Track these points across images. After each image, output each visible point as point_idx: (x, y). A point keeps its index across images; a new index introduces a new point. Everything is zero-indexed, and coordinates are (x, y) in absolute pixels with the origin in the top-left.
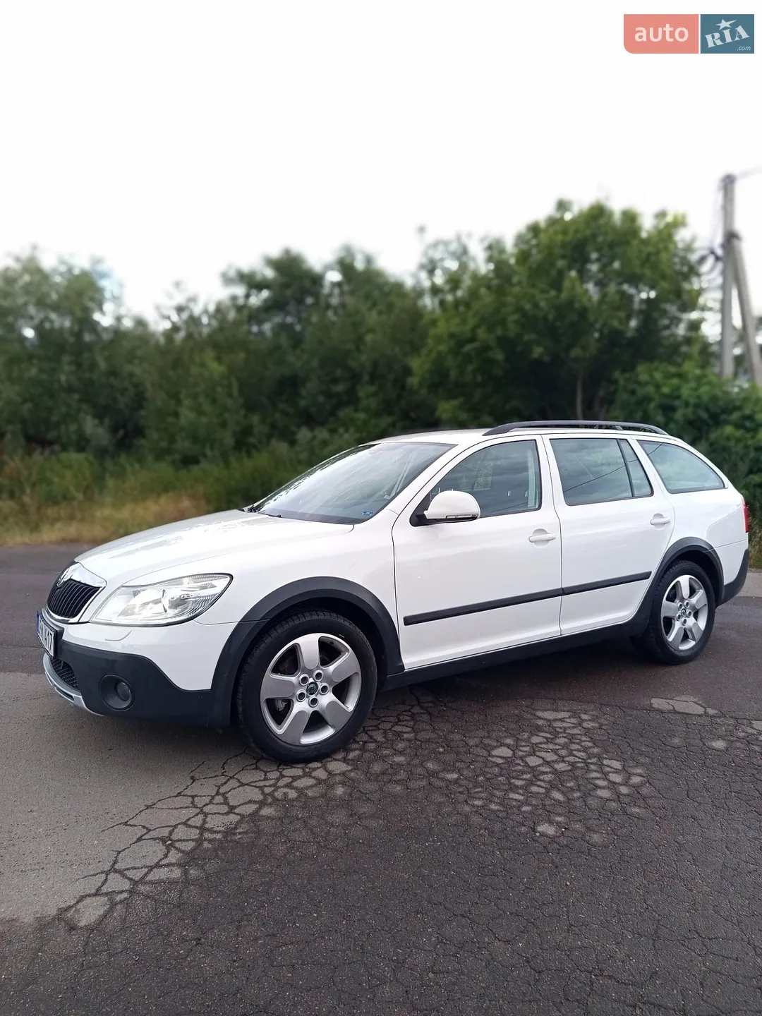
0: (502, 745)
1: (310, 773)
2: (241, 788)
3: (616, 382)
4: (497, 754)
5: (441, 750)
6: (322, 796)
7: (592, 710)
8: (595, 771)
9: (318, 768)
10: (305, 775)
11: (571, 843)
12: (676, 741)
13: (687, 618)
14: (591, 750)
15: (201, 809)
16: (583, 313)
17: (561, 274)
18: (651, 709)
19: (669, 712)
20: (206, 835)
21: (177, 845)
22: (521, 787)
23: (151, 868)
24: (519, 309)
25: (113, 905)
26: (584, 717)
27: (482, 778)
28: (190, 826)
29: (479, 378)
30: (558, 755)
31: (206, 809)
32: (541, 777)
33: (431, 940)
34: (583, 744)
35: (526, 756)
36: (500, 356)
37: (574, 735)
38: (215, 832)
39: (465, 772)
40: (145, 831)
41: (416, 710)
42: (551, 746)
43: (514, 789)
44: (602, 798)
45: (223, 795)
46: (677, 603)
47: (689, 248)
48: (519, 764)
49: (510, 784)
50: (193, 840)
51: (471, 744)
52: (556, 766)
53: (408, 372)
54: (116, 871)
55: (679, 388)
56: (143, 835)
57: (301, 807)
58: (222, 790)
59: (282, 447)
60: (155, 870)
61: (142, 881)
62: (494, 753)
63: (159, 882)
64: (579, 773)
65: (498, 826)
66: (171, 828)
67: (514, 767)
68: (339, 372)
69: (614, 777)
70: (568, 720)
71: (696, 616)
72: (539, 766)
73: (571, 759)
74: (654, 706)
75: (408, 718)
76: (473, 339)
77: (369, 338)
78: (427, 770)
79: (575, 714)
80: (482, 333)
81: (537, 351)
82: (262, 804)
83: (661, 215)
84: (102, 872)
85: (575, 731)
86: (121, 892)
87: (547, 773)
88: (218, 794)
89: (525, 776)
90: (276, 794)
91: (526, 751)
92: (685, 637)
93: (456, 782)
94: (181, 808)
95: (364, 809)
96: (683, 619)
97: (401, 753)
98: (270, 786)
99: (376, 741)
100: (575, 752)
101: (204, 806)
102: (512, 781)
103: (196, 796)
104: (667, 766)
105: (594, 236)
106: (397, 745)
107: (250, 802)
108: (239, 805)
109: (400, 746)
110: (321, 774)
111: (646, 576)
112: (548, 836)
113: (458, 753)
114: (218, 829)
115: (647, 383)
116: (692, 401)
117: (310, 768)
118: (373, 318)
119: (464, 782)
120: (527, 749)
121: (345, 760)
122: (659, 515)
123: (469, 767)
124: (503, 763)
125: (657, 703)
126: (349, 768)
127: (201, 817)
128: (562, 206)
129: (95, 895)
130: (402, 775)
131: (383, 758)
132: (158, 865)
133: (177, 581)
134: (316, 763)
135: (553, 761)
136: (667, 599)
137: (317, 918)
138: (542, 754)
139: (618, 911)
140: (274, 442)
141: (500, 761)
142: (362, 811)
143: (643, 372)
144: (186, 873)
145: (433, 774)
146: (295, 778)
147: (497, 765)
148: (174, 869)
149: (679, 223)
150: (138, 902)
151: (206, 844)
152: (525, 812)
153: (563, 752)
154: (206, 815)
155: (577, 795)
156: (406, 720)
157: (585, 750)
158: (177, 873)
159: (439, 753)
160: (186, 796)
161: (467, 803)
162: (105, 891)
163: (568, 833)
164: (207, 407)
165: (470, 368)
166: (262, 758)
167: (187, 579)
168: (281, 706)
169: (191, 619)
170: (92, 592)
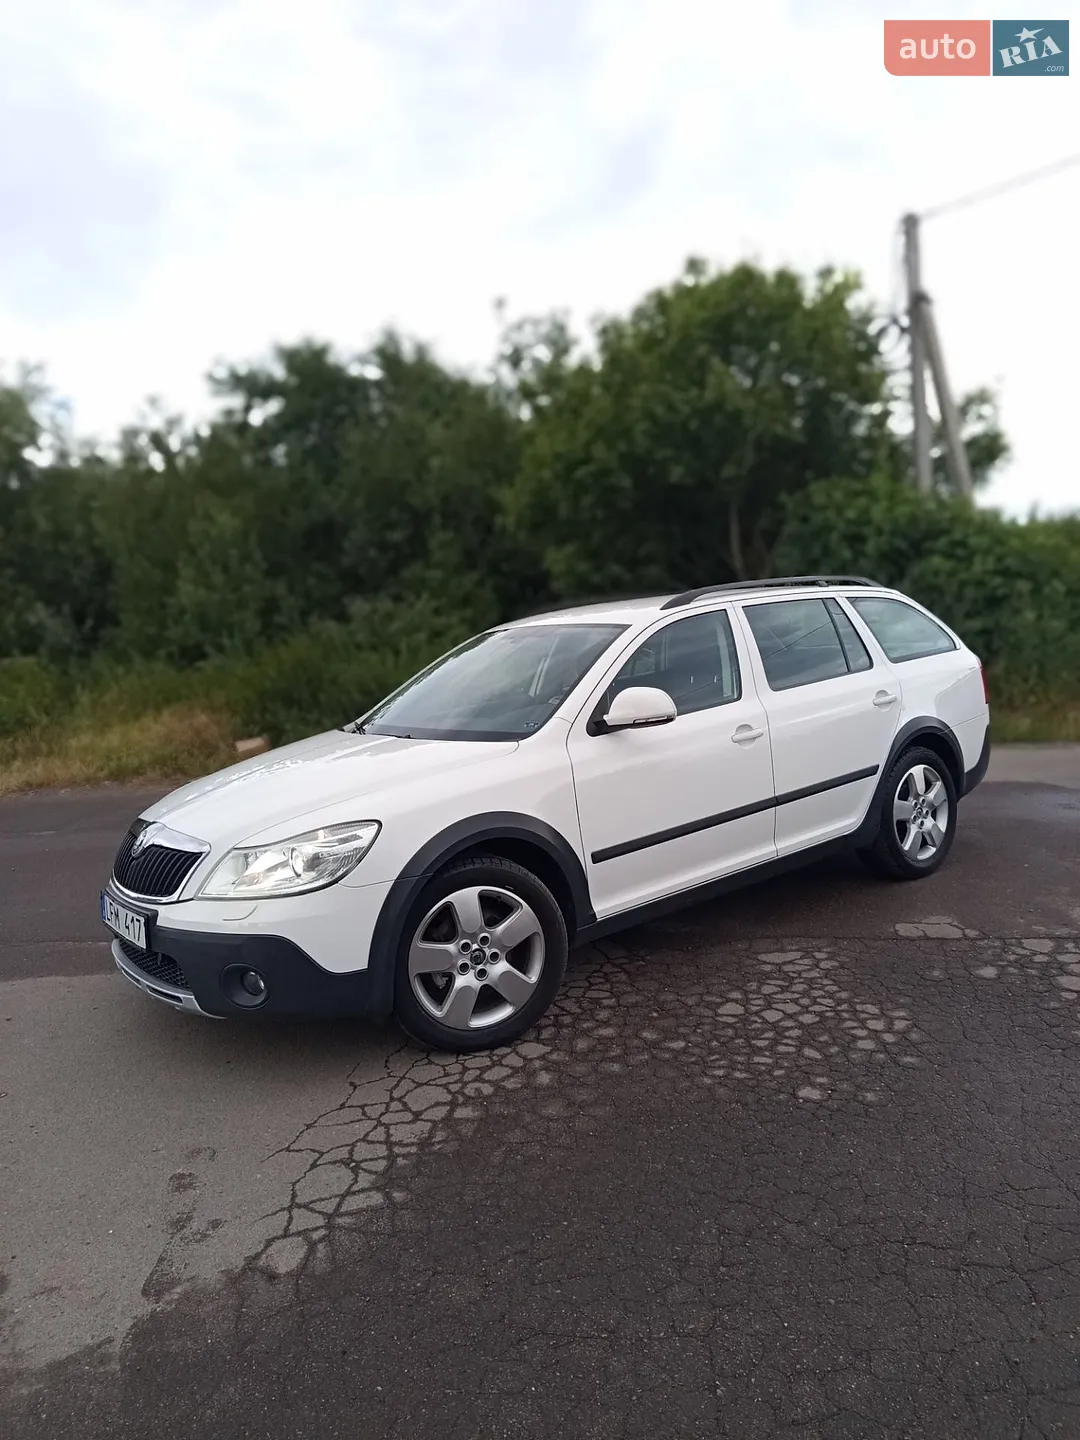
0: (729, 1000)
1: (500, 1061)
2: (419, 1090)
3: (781, 507)
4: (725, 1013)
5: (655, 1014)
6: (525, 1086)
7: (828, 946)
8: (849, 1020)
9: (508, 1054)
10: (494, 1064)
11: (843, 1106)
12: (936, 973)
13: (925, 820)
14: (838, 995)
15: (379, 1122)
16: (736, 417)
17: (703, 364)
18: (897, 937)
19: (920, 938)
20: (397, 1150)
21: (363, 1165)
22: (766, 1048)
23: (343, 1197)
24: (650, 416)
25: (312, 1246)
26: (818, 955)
27: (715, 1043)
28: (372, 1142)
29: (600, 514)
30: (799, 1005)
31: (385, 1119)
32: (787, 1034)
33: (710, 1232)
34: (826, 989)
35: (762, 1011)
36: (626, 482)
37: (812, 978)
38: (407, 1145)
39: (693, 1038)
40: (317, 1155)
41: (608, 968)
42: (788, 996)
43: (758, 1051)
44: (865, 1050)
45: (400, 1100)
46: (912, 801)
47: (867, 319)
48: (756, 1022)
49: (751, 1046)
50: (383, 1158)
51: (690, 1003)
52: (801, 1018)
53: (495, 508)
54: (299, 1206)
55: (866, 511)
56: (317, 1160)
57: (501, 1102)
58: (396, 1095)
59: (331, 627)
60: (347, 1198)
61: (337, 1213)
62: (720, 1011)
63: (359, 1212)
64: (831, 1024)
65: (750, 1098)
66: (349, 1148)
67: (750, 1025)
68: (394, 514)
69: (873, 1024)
70: (800, 962)
71: (934, 817)
72: (780, 1020)
73: (817, 1008)
74: (900, 933)
75: (602, 980)
76: (586, 460)
77: (435, 462)
78: (645, 1041)
79: (807, 954)
80: (599, 451)
81: (676, 473)
82: (453, 1105)
83: (826, 273)
84: (283, 1209)
85: (814, 974)
86: (317, 1229)
87: (792, 1028)
88: (392, 1099)
89: (766, 1035)
90: (466, 1091)
91: (760, 1005)
92: (924, 844)
93: (684, 1051)
94: (352, 1122)
95: (583, 1095)
96: (919, 821)
97: (606, 1023)
98: (455, 1082)
99: (569, 1013)
100: (818, 1000)
101: (381, 1116)
102: (753, 1042)
103: (366, 1105)
104: (933, 1005)
105: (743, 309)
106: (597, 1015)
107: (437, 1104)
108: (426, 1110)
109: (603, 1015)
110: (514, 1061)
111: (872, 771)
112: (814, 1102)
113: (677, 1016)
114: (409, 1141)
115: (824, 508)
116: (887, 527)
117: (498, 1055)
118: (436, 432)
119: (697, 1051)
120: (761, 1002)
121: (538, 1040)
122: (882, 693)
123: (695, 1031)
124: (735, 1023)
125: (903, 929)
126: (548, 1049)
127: (381, 1130)
128: (694, 266)
129: (286, 1235)
130: (616, 1051)
131: (586, 1033)
132: (349, 1193)
133: (309, 836)
134: (504, 1048)
135: (795, 1013)
136: (899, 798)
137: (568, 1227)
138: (780, 1006)
139: (916, 1173)
140: (313, 619)
141: (731, 1020)
142: (580, 1098)
143: (818, 491)
144: (388, 1196)
145: (655, 1045)
146: (483, 1070)
147: (729, 1025)
148: (371, 1194)
149: (850, 285)
150: (343, 1238)
151: (400, 1161)
152: (778, 1077)
153: (805, 1001)
154: (387, 1126)
155: (834, 1050)
156: (600, 983)
157: (830, 995)
158: (377, 1198)
159: (655, 1019)
160: (352, 1106)
161: (706, 1075)
162: (295, 1230)
163: (835, 1095)
164: (218, 578)
165: (587, 500)
166: (433, 1050)
167: (322, 831)
168: (441, 982)
169: (335, 882)
170: (192, 859)
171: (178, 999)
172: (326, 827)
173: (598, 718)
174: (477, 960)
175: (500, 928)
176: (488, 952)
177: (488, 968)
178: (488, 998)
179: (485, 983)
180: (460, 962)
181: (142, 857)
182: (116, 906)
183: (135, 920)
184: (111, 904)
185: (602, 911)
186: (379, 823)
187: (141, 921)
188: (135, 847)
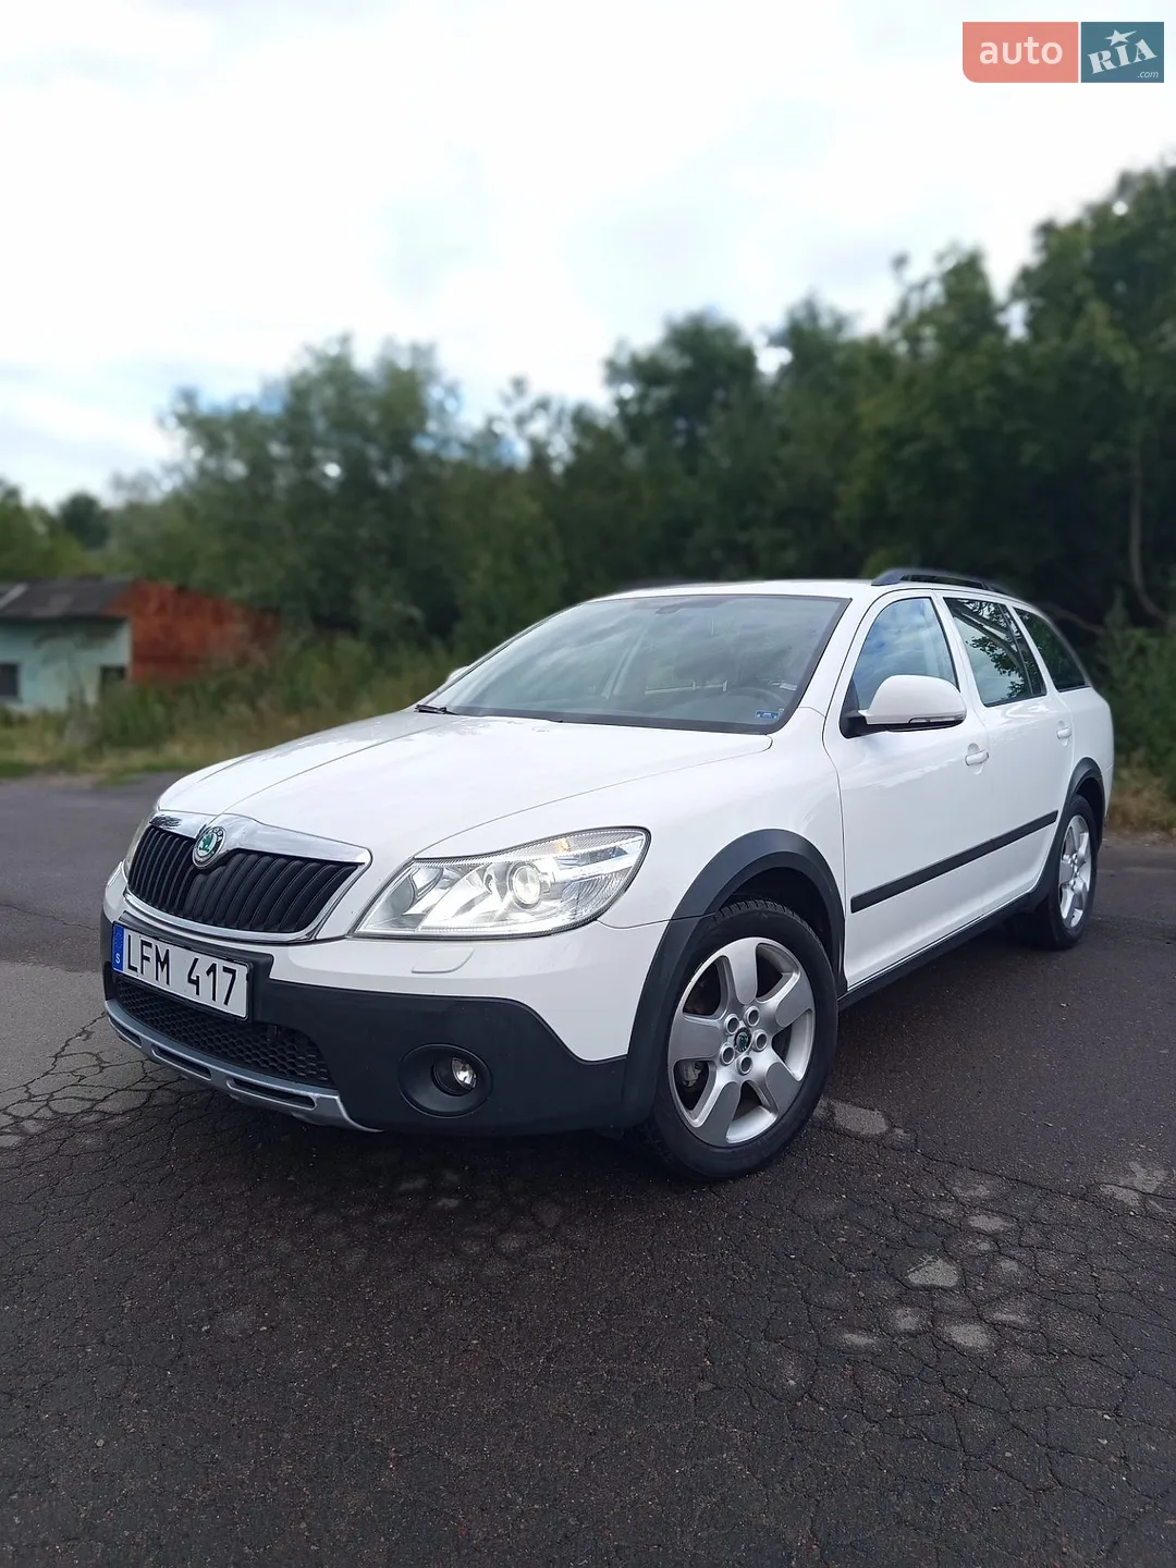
71: (1082, 872)
92: (1075, 908)
111: (1053, 817)
122: (1060, 724)
167: (563, 840)
168: (692, 1075)
169: (594, 918)
170: (338, 875)
171: (308, 1101)
172: (573, 833)
173: (852, 714)
174: (743, 1043)
175: (773, 1002)
176: (756, 1034)
177: (754, 1056)
178: (748, 1098)
179: (744, 1079)
180: (723, 1049)
181: (220, 869)
182: (163, 947)
183: (219, 970)
184: (144, 943)
185: (854, 977)
186: (647, 832)
187: (233, 972)
188: (199, 854)
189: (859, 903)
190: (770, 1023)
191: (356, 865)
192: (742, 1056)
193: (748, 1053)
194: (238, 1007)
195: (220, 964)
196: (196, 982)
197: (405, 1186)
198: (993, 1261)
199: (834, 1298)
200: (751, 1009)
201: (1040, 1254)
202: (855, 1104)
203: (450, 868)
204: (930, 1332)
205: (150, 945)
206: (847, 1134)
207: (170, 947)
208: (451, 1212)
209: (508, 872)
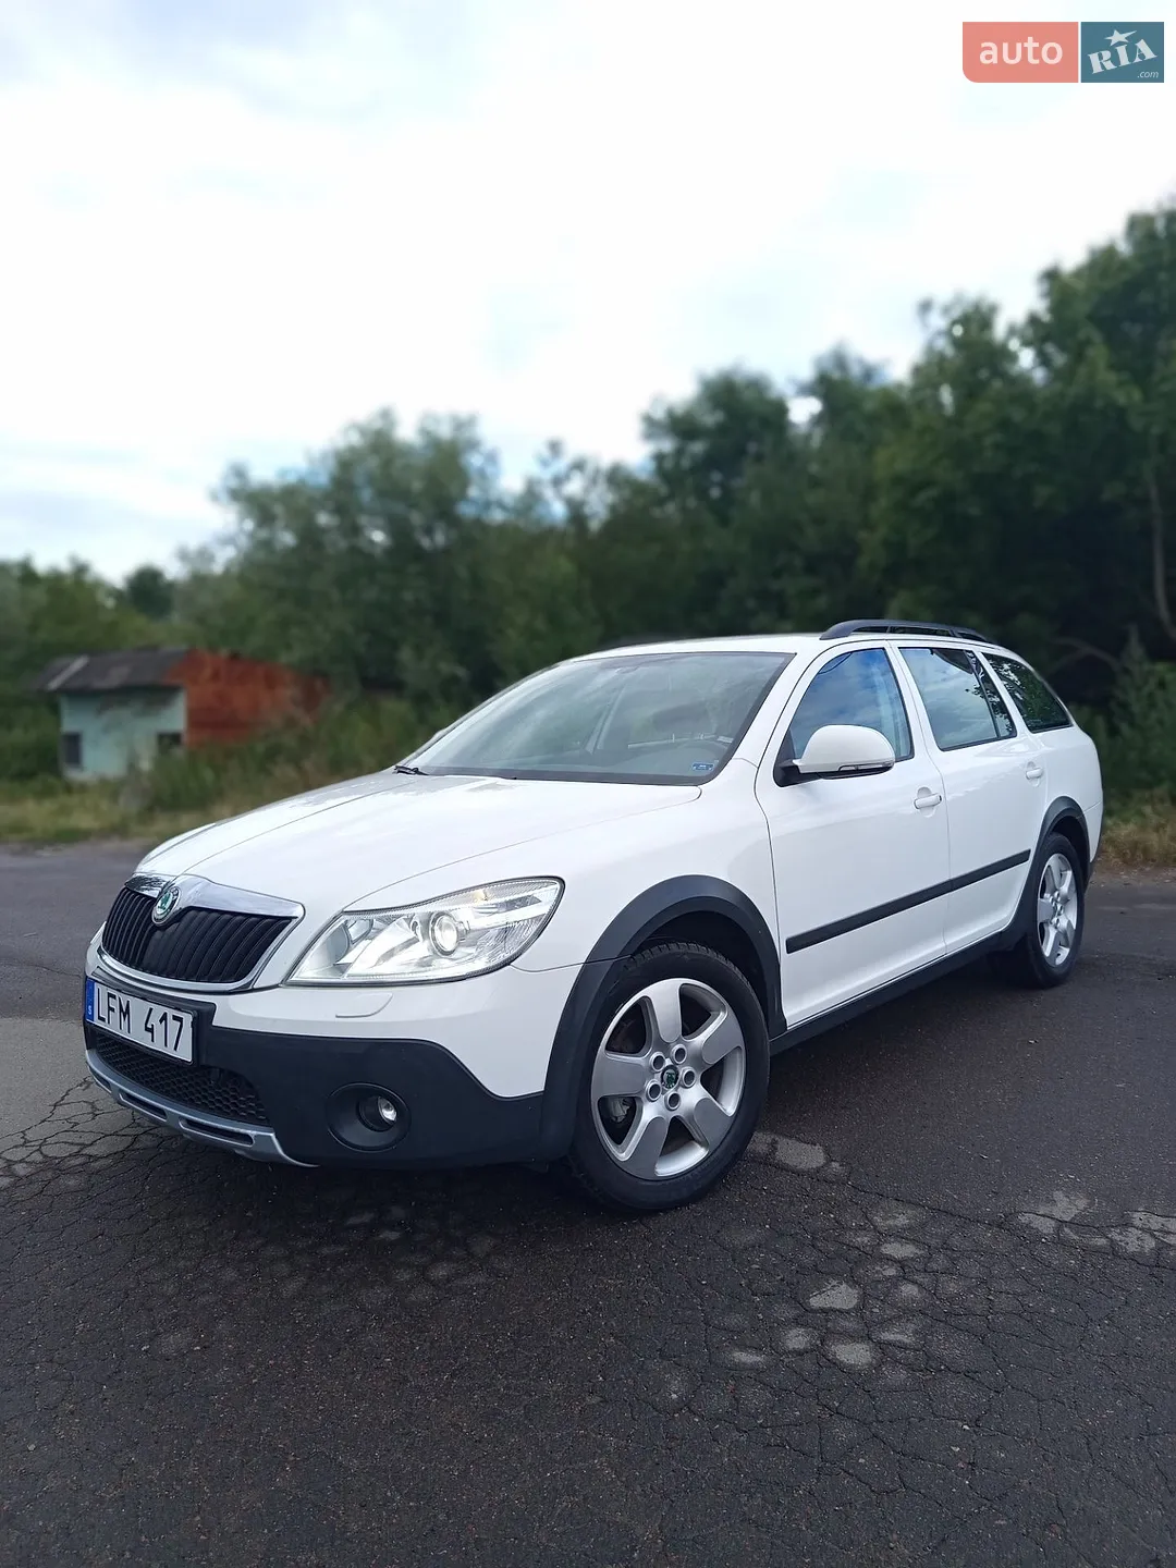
13: (1060, 918)
111: (1026, 856)
122: (1031, 764)
133: (469, 894)
167: (480, 891)
168: (620, 1111)
169: (507, 963)
170: (274, 927)
171: (246, 1138)
172: (490, 884)
173: (786, 764)
175: (700, 1040)
176: (684, 1071)
177: (681, 1091)
178: (678, 1134)
179: (674, 1114)
180: (649, 1085)
181: (175, 926)
182: (124, 998)
183: (169, 1018)
184: (110, 995)
185: (792, 1017)
186: (561, 881)
187: (180, 1020)
188: (158, 912)
189: (794, 944)
190: (697, 1059)
191: (290, 919)
192: (670, 1092)
193: (676, 1089)
194: (185, 1053)
195: (171, 1013)
196: (151, 1030)
197: (352, 1221)
198: (896, 1286)
199: (735, 1320)
200: (678, 1047)
201: (943, 1278)
202: (798, 1140)
203: (378, 918)
204: (818, 1352)
205: (114, 997)
206: (783, 1168)
207: (130, 999)
208: (393, 1244)
209: (431, 921)
